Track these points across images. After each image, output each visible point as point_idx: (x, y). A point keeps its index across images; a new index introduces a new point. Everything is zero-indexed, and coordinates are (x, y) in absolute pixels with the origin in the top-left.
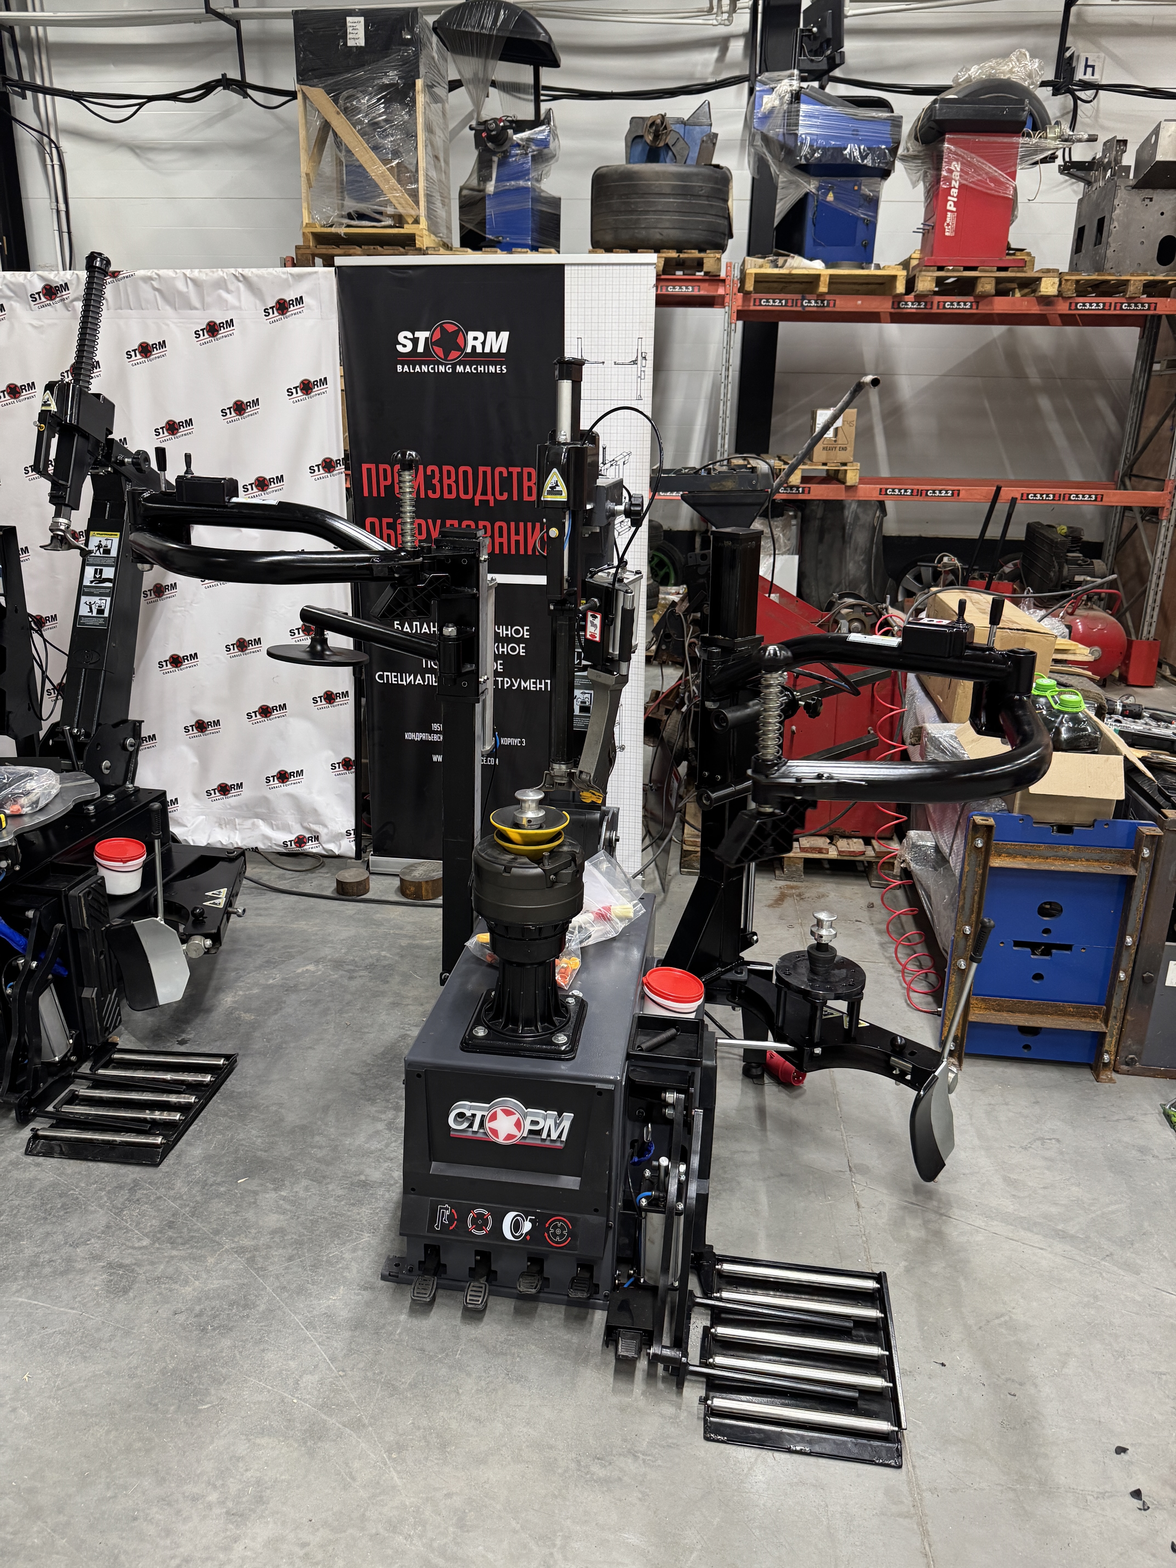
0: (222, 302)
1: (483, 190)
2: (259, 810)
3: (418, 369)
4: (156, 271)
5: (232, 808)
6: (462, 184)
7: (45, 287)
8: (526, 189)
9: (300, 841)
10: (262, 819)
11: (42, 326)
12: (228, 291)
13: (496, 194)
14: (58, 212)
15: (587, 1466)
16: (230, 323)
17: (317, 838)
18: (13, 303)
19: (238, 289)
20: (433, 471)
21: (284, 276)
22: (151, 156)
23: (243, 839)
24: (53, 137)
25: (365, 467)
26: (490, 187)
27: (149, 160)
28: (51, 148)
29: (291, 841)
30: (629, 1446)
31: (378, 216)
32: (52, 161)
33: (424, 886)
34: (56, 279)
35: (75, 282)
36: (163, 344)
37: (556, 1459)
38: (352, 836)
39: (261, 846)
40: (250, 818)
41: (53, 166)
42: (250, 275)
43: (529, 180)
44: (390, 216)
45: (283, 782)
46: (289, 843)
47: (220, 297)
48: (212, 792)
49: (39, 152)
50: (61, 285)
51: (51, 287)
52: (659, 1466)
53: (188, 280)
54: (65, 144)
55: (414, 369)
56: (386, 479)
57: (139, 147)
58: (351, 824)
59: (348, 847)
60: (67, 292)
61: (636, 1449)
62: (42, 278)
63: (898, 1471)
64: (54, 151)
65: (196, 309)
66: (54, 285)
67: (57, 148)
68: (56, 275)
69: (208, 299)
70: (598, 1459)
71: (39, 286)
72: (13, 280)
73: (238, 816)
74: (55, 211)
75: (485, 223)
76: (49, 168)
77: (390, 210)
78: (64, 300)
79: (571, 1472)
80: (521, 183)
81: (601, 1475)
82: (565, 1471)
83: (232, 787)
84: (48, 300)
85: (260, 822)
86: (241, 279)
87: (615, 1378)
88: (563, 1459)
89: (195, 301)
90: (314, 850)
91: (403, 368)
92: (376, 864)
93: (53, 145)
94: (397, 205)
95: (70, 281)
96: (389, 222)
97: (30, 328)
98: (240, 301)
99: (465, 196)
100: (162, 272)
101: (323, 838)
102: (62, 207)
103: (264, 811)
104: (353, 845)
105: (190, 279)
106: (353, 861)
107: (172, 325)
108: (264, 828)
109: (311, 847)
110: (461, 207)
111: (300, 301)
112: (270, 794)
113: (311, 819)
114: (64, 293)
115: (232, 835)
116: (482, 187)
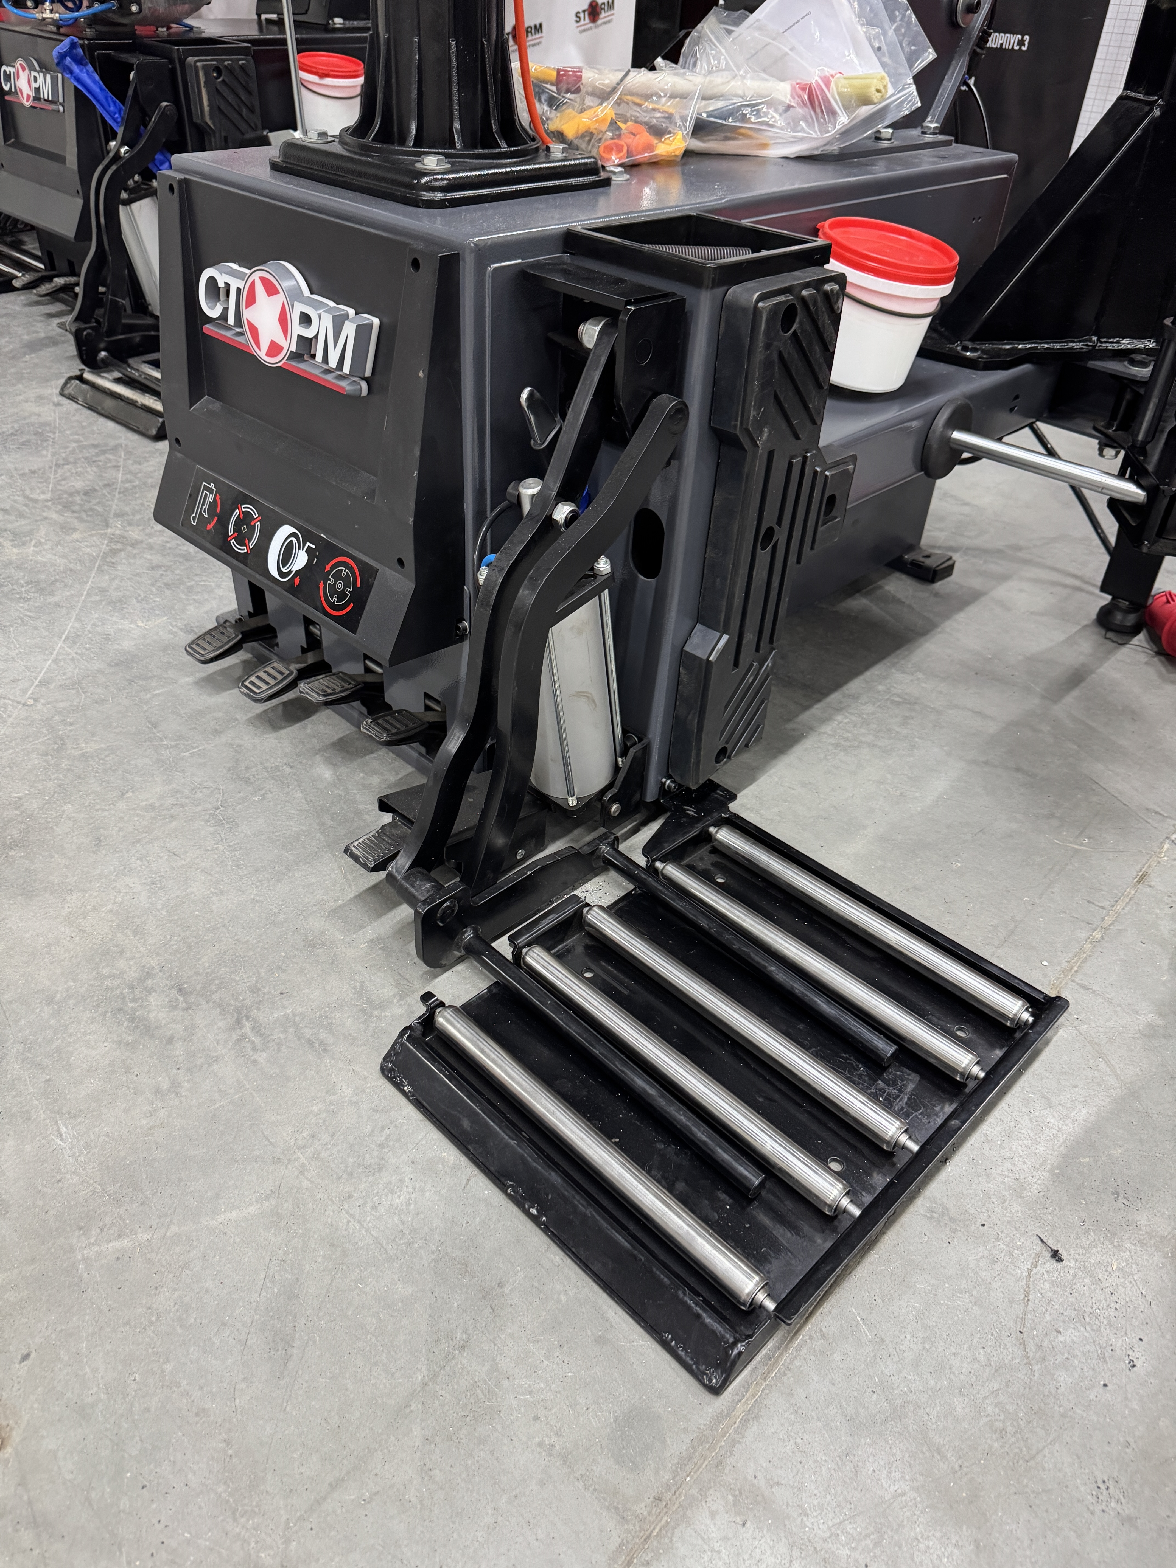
15: (150, 991)
30: (248, 1002)
37: (122, 952)
52: (255, 1062)
61: (254, 1013)
63: (707, 1396)
70: (180, 990)
79: (116, 982)
81: (152, 1015)
82: (113, 976)
87: (359, 897)
88: (133, 958)
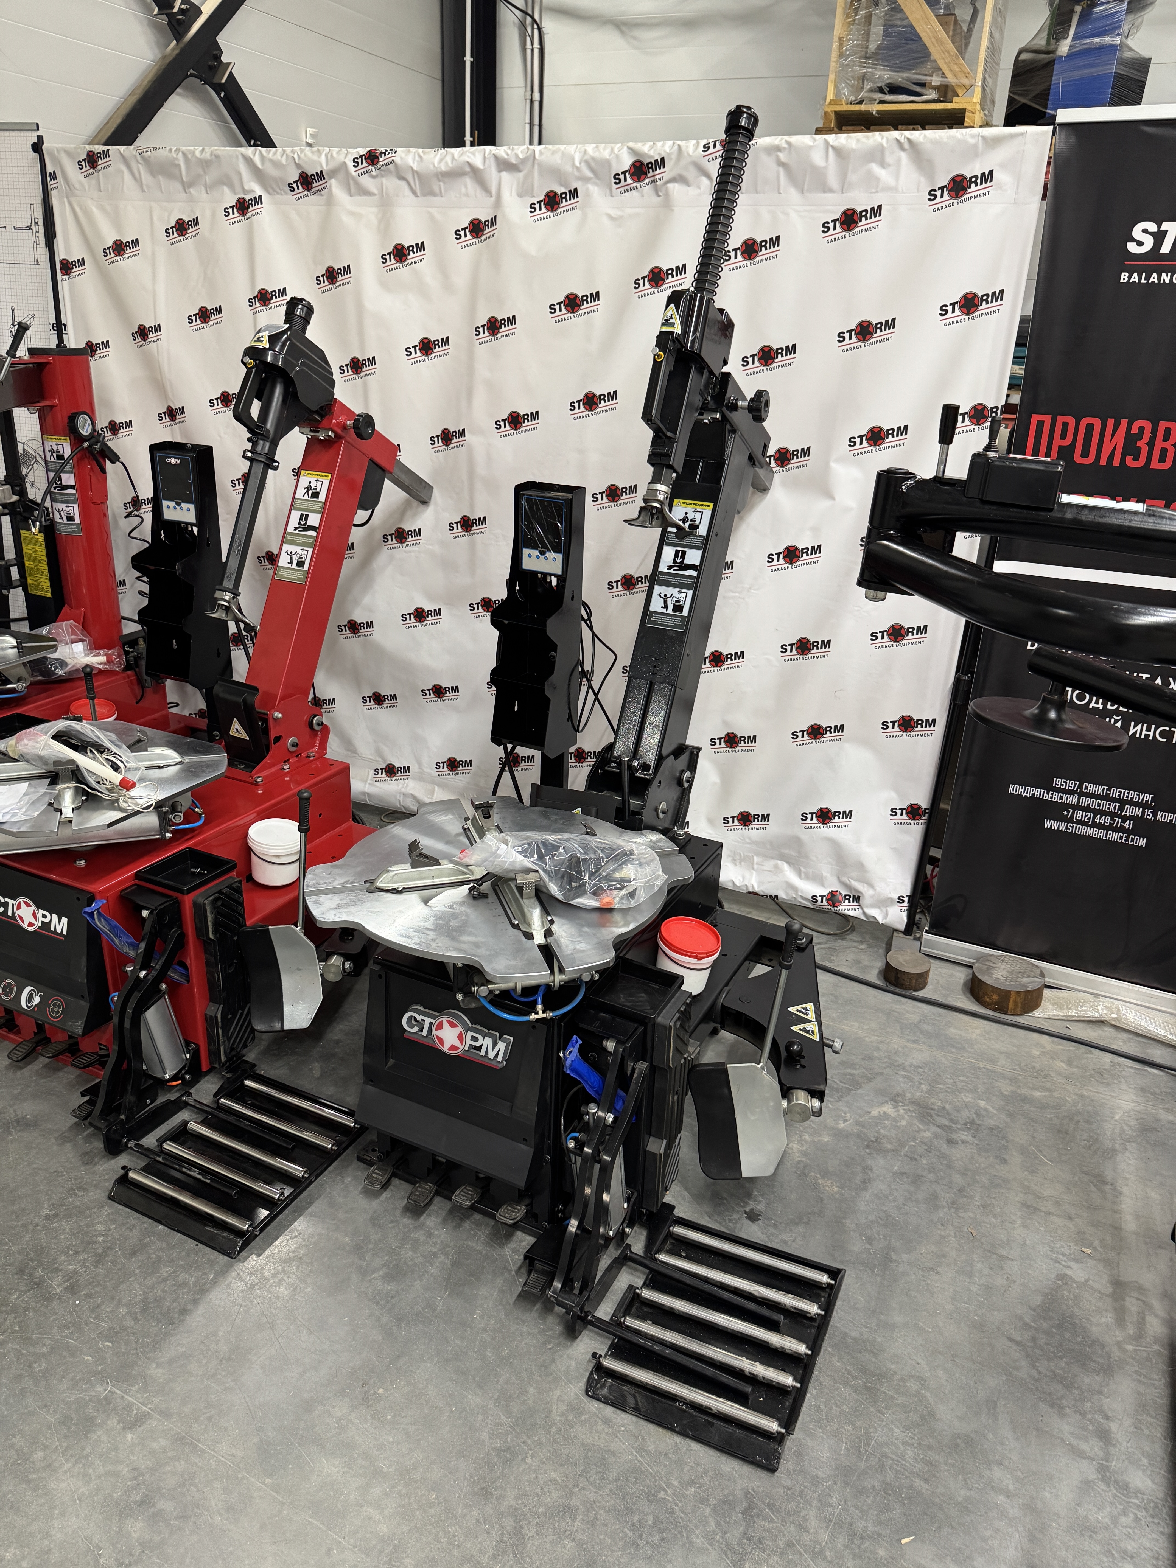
0: (871, 181)
1: (1053, 52)
2: (786, 851)
3: (1154, 278)
4: (786, 138)
5: (753, 843)
6: (1022, 45)
7: (634, 165)
8: (1113, 48)
9: (832, 898)
10: (788, 863)
11: (621, 217)
12: (883, 165)
13: (1071, 56)
14: (532, 102)
16: (877, 211)
17: (857, 899)
18: (590, 187)
19: (899, 161)
20: (1142, 429)
21: (972, 141)
22: (637, 33)
23: (760, 883)
24: (537, 17)
25: (1035, 418)
26: (1064, 47)
27: (635, 38)
28: (533, 29)
29: (822, 897)
31: (918, 89)
32: (532, 44)
33: (1013, 996)
34: (651, 153)
35: (674, 156)
36: (775, 242)
38: (906, 904)
39: (782, 895)
40: (772, 858)
41: (532, 50)
42: (921, 139)
43: (1118, 35)
44: (935, 88)
45: (823, 823)
46: (819, 899)
47: (870, 173)
48: (731, 820)
49: (520, 35)
50: (656, 161)
51: (642, 164)
53: (830, 149)
54: (549, 25)
55: (1148, 278)
56: (1063, 436)
57: (626, 24)
58: (906, 889)
59: (897, 916)
60: (662, 170)
62: (632, 150)
64: (536, 32)
65: (831, 191)
66: (646, 161)
67: (539, 29)
68: (651, 148)
69: (853, 177)
71: (627, 163)
72: (596, 155)
73: (758, 854)
74: (528, 102)
75: (1048, 94)
76: (529, 52)
77: (936, 81)
78: (655, 181)
80: (1108, 40)
83: (756, 817)
84: (635, 181)
85: (785, 866)
86: (906, 146)
89: (833, 180)
90: (851, 913)
91: (1129, 278)
92: (930, 944)
93: (535, 26)
94: (947, 72)
95: (669, 154)
96: (933, 95)
97: (606, 221)
98: (897, 178)
99: (1023, 61)
100: (795, 139)
101: (866, 900)
102: (537, 96)
103: (794, 854)
104: (904, 916)
105: (832, 146)
106: (902, 935)
107: (793, 215)
108: (789, 874)
109: (847, 908)
110: (1014, 76)
111: (987, 177)
112: (805, 835)
113: (854, 874)
114: (658, 171)
115: (747, 875)
116: (1052, 47)
